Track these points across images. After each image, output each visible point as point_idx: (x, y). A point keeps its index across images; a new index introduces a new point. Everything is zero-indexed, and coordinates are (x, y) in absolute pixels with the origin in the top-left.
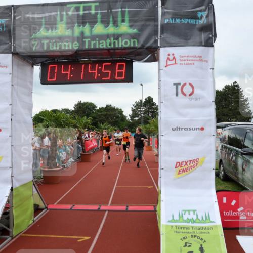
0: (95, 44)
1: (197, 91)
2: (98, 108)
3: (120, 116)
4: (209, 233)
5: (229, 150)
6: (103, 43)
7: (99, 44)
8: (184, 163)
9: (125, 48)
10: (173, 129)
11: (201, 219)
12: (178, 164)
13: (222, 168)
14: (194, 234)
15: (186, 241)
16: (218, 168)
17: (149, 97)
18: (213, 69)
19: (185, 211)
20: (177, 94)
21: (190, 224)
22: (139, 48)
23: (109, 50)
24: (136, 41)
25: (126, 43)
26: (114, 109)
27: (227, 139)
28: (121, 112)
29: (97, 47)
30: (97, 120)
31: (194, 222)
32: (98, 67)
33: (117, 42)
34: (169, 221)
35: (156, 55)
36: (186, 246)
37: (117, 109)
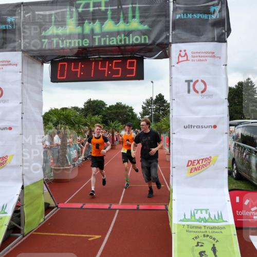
0: (105, 41)
1: (209, 88)
2: (108, 106)
3: (130, 114)
4: (221, 232)
5: (242, 148)
6: (113, 39)
7: (110, 40)
8: (197, 162)
9: (136, 45)
10: (184, 127)
11: (213, 218)
12: (190, 163)
13: (235, 167)
14: (206, 234)
15: (198, 240)
16: (231, 167)
17: (160, 95)
18: (226, 65)
19: (197, 210)
20: (189, 92)
21: (203, 224)
22: (150, 45)
23: (119, 47)
24: (147, 37)
25: (137, 39)
26: (124, 107)
27: (240, 137)
28: (131, 110)
29: (107, 44)
30: (107, 118)
31: (206, 221)
32: (109, 64)
33: (127, 38)
34: (181, 221)
35: (167, 51)
36: (198, 245)
37: (128, 107)
